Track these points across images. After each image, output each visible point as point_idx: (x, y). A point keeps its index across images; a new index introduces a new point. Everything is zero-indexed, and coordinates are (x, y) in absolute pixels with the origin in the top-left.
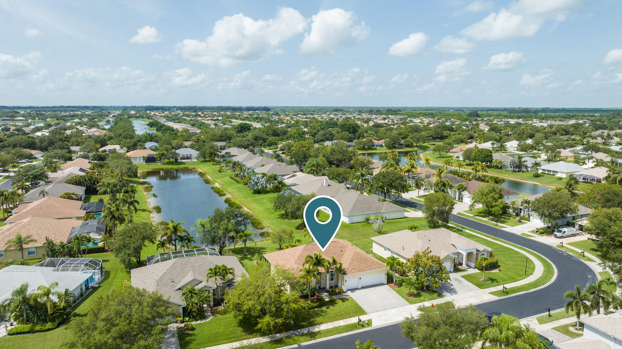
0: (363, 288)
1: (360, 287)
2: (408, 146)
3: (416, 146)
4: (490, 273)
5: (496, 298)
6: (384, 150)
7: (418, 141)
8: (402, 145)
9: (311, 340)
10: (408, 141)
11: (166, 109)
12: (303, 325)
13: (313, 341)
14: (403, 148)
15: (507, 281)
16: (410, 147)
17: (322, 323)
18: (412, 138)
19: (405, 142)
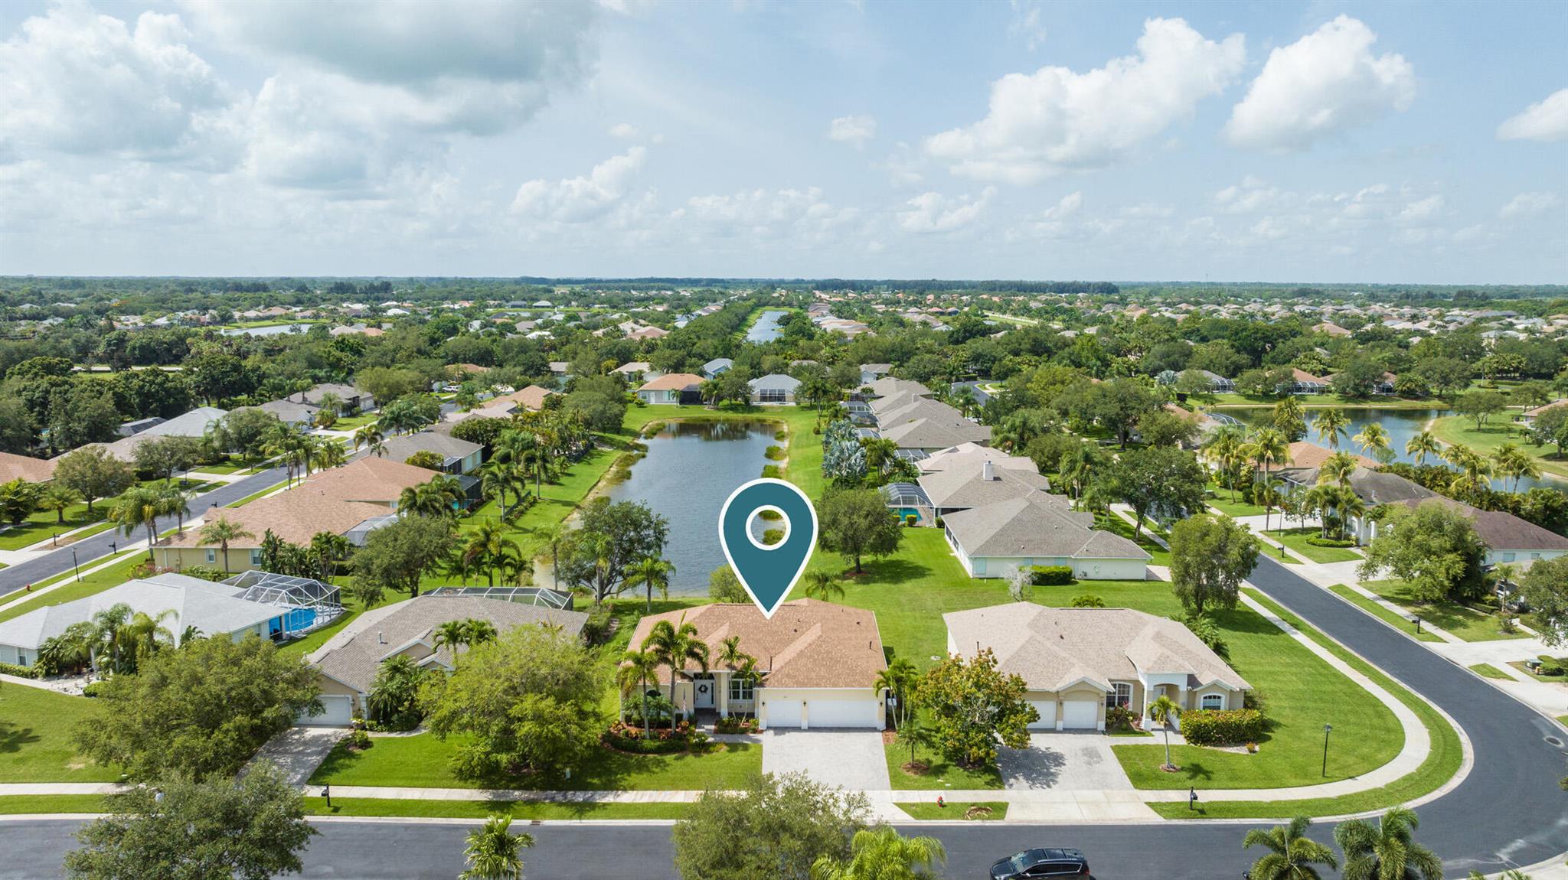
0: (812, 729)
1: (805, 726)
2: (1409, 394)
3: (1440, 397)
4: (1215, 752)
5: (1155, 819)
6: (1332, 402)
7: (1446, 381)
8: (1389, 390)
9: (571, 818)
10: (1410, 380)
11: (862, 288)
12: (590, 783)
13: (575, 822)
14: (1393, 400)
15: (1246, 780)
16: (1417, 398)
17: (633, 788)
18: (1423, 373)
19: (1402, 382)
